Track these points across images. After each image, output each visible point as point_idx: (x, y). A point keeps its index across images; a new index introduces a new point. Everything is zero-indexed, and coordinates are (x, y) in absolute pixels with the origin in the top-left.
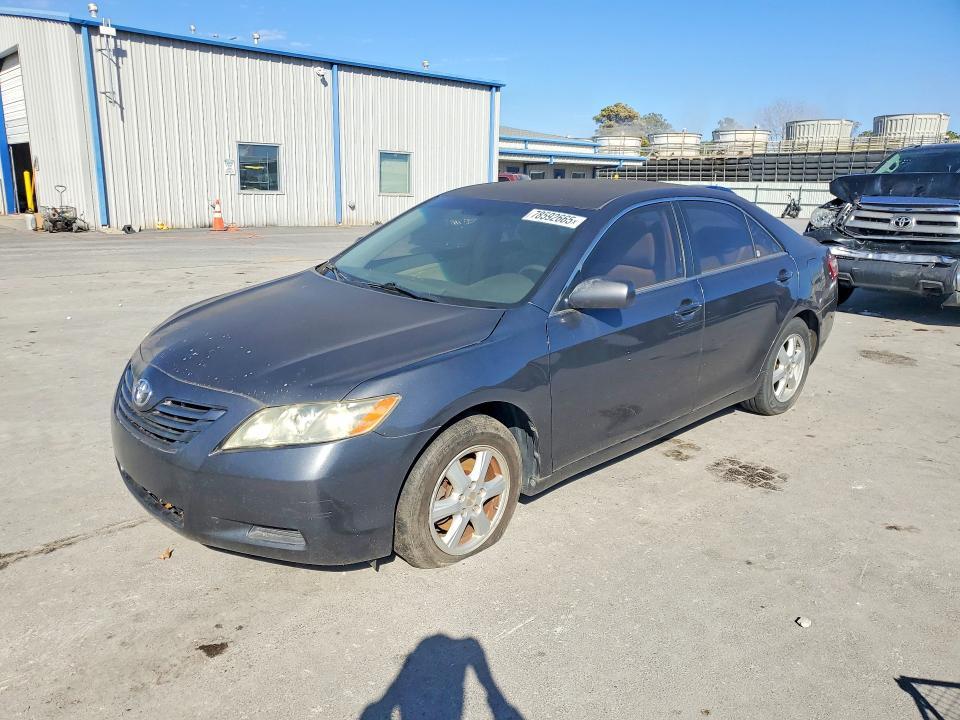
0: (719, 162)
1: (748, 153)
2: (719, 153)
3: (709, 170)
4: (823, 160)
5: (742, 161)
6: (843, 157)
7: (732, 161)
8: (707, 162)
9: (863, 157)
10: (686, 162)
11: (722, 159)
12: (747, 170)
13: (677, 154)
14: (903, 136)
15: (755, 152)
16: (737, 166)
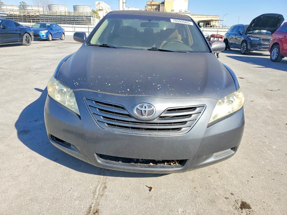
0: (28, 16)
1: (37, 14)
2: (28, 13)
3: (25, 19)
4: (62, 18)
5: (36, 17)
6: (67, 17)
7: (33, 16)
8: (24, 16)
9: (73, 17)
10: (16, 16)
11: (29, 16)
12: (39, 20)
13: (12, 13)
14: (82, 12)
15: (40, 14)
16: (35, 18)
